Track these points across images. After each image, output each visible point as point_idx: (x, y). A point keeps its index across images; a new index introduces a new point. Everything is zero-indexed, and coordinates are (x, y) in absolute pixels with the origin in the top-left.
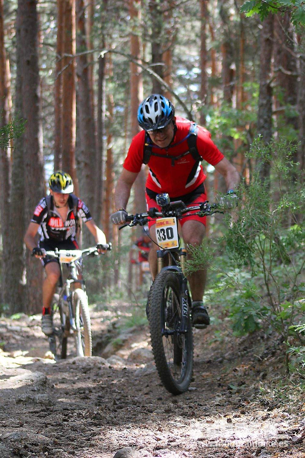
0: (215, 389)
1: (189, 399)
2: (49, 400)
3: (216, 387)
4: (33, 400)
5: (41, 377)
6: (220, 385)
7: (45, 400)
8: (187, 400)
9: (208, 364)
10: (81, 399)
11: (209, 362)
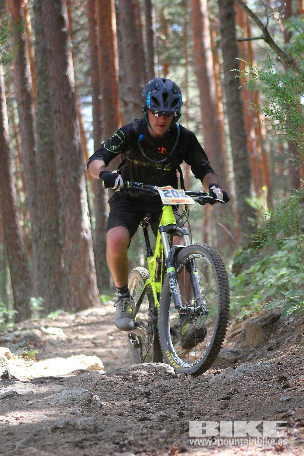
2: (94, 424)
4: (74, 426)
5: (85, 395)
7: (90, 425)
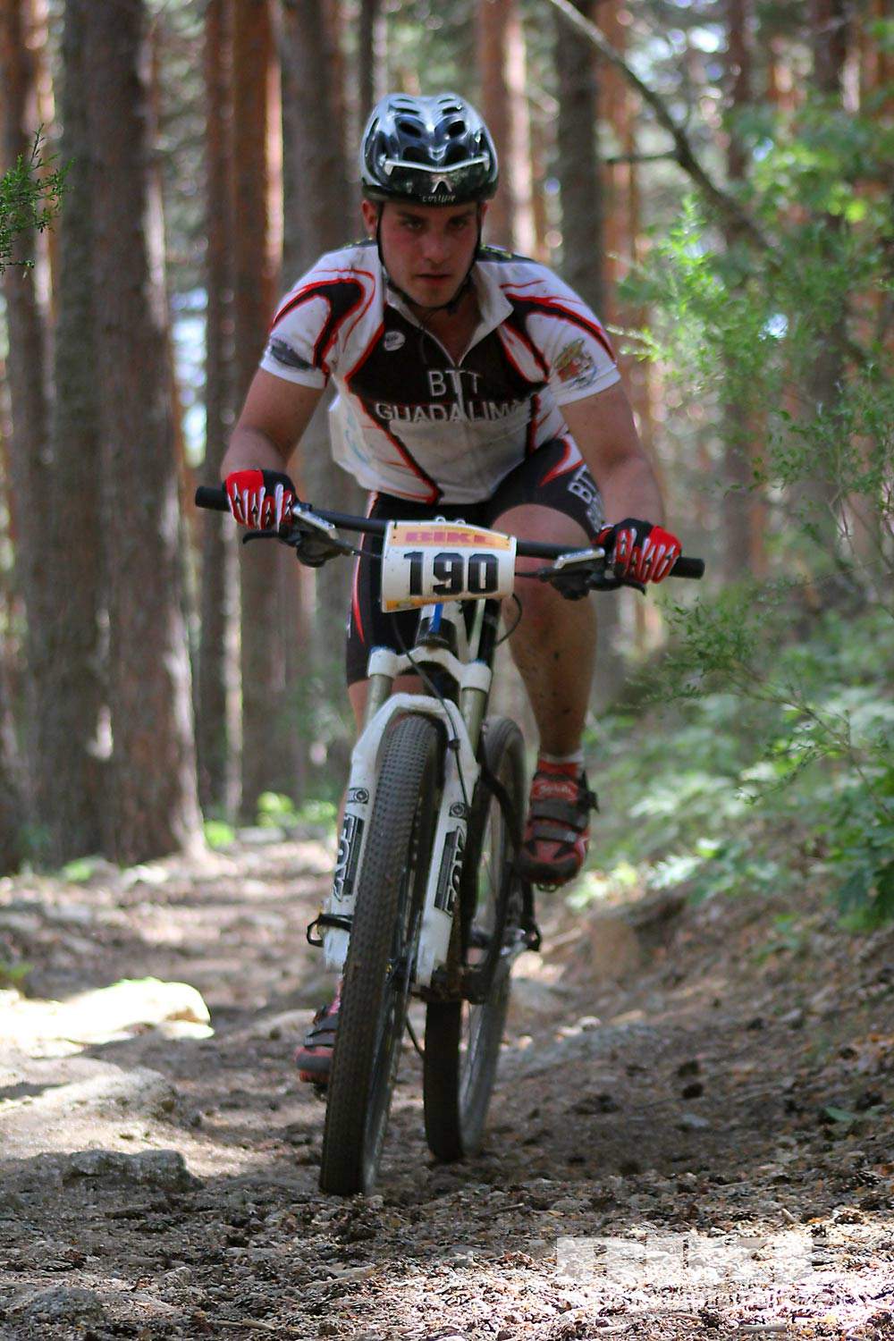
0: (776, 1123)
1: (681, 1159)
2: (178, 1169)
3: (779, 1115)
4: (124, 1171)
5: (156, 1089)
6: (791, 1108)
7: (167, 1170)
8: (675, 1160)
9: (753, 1033)
10: (298, 1164)
11: (756, 1025)
